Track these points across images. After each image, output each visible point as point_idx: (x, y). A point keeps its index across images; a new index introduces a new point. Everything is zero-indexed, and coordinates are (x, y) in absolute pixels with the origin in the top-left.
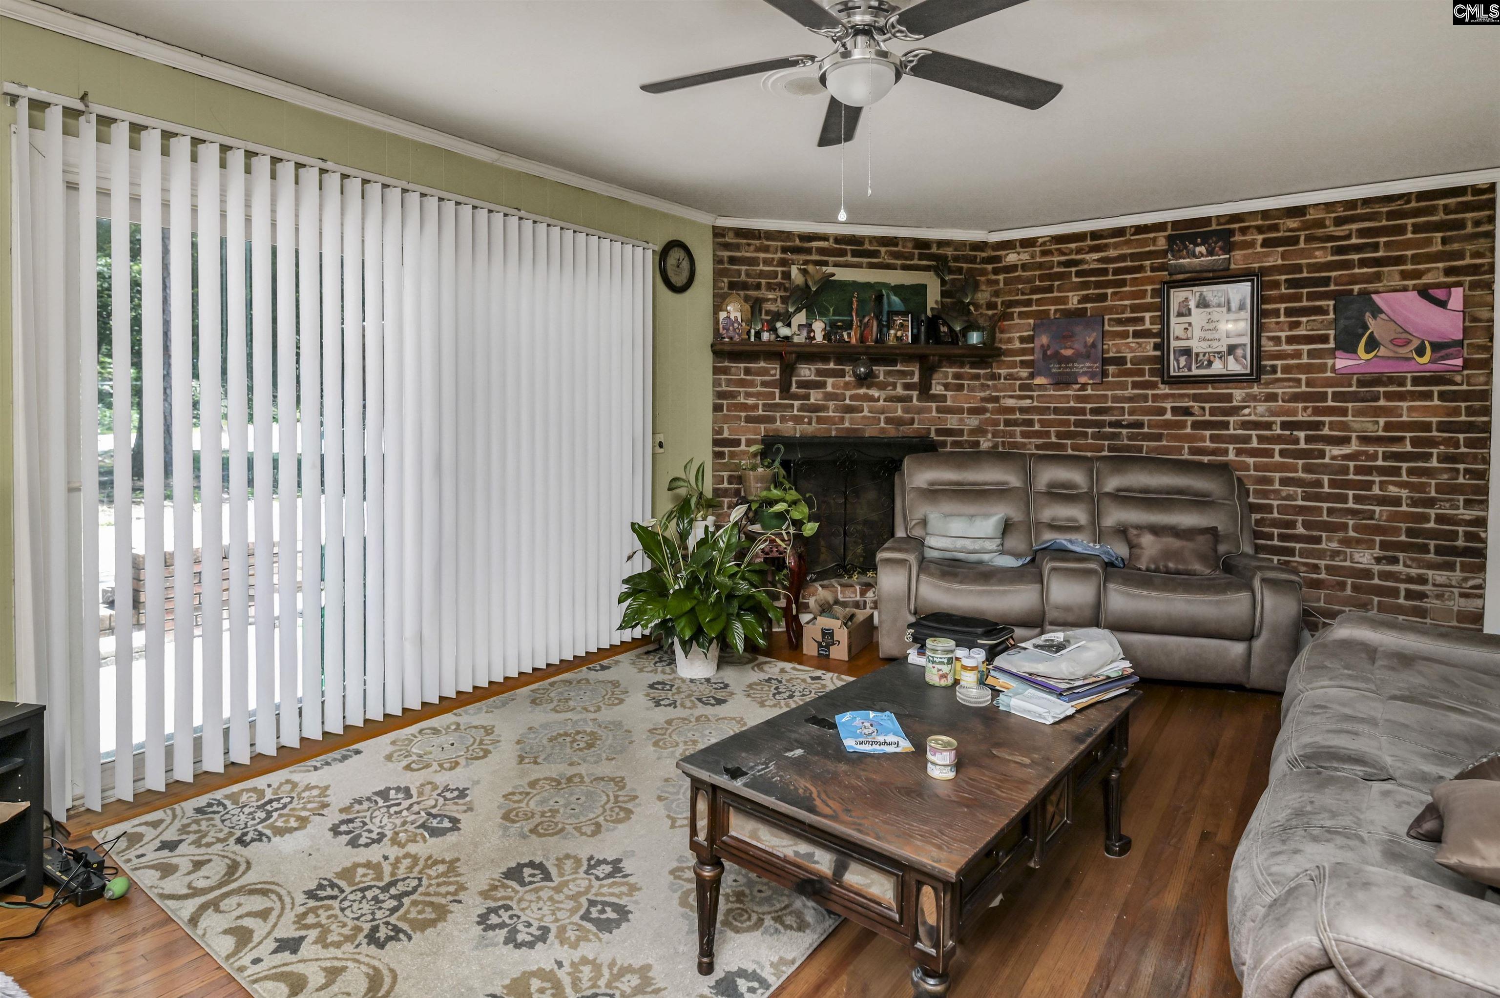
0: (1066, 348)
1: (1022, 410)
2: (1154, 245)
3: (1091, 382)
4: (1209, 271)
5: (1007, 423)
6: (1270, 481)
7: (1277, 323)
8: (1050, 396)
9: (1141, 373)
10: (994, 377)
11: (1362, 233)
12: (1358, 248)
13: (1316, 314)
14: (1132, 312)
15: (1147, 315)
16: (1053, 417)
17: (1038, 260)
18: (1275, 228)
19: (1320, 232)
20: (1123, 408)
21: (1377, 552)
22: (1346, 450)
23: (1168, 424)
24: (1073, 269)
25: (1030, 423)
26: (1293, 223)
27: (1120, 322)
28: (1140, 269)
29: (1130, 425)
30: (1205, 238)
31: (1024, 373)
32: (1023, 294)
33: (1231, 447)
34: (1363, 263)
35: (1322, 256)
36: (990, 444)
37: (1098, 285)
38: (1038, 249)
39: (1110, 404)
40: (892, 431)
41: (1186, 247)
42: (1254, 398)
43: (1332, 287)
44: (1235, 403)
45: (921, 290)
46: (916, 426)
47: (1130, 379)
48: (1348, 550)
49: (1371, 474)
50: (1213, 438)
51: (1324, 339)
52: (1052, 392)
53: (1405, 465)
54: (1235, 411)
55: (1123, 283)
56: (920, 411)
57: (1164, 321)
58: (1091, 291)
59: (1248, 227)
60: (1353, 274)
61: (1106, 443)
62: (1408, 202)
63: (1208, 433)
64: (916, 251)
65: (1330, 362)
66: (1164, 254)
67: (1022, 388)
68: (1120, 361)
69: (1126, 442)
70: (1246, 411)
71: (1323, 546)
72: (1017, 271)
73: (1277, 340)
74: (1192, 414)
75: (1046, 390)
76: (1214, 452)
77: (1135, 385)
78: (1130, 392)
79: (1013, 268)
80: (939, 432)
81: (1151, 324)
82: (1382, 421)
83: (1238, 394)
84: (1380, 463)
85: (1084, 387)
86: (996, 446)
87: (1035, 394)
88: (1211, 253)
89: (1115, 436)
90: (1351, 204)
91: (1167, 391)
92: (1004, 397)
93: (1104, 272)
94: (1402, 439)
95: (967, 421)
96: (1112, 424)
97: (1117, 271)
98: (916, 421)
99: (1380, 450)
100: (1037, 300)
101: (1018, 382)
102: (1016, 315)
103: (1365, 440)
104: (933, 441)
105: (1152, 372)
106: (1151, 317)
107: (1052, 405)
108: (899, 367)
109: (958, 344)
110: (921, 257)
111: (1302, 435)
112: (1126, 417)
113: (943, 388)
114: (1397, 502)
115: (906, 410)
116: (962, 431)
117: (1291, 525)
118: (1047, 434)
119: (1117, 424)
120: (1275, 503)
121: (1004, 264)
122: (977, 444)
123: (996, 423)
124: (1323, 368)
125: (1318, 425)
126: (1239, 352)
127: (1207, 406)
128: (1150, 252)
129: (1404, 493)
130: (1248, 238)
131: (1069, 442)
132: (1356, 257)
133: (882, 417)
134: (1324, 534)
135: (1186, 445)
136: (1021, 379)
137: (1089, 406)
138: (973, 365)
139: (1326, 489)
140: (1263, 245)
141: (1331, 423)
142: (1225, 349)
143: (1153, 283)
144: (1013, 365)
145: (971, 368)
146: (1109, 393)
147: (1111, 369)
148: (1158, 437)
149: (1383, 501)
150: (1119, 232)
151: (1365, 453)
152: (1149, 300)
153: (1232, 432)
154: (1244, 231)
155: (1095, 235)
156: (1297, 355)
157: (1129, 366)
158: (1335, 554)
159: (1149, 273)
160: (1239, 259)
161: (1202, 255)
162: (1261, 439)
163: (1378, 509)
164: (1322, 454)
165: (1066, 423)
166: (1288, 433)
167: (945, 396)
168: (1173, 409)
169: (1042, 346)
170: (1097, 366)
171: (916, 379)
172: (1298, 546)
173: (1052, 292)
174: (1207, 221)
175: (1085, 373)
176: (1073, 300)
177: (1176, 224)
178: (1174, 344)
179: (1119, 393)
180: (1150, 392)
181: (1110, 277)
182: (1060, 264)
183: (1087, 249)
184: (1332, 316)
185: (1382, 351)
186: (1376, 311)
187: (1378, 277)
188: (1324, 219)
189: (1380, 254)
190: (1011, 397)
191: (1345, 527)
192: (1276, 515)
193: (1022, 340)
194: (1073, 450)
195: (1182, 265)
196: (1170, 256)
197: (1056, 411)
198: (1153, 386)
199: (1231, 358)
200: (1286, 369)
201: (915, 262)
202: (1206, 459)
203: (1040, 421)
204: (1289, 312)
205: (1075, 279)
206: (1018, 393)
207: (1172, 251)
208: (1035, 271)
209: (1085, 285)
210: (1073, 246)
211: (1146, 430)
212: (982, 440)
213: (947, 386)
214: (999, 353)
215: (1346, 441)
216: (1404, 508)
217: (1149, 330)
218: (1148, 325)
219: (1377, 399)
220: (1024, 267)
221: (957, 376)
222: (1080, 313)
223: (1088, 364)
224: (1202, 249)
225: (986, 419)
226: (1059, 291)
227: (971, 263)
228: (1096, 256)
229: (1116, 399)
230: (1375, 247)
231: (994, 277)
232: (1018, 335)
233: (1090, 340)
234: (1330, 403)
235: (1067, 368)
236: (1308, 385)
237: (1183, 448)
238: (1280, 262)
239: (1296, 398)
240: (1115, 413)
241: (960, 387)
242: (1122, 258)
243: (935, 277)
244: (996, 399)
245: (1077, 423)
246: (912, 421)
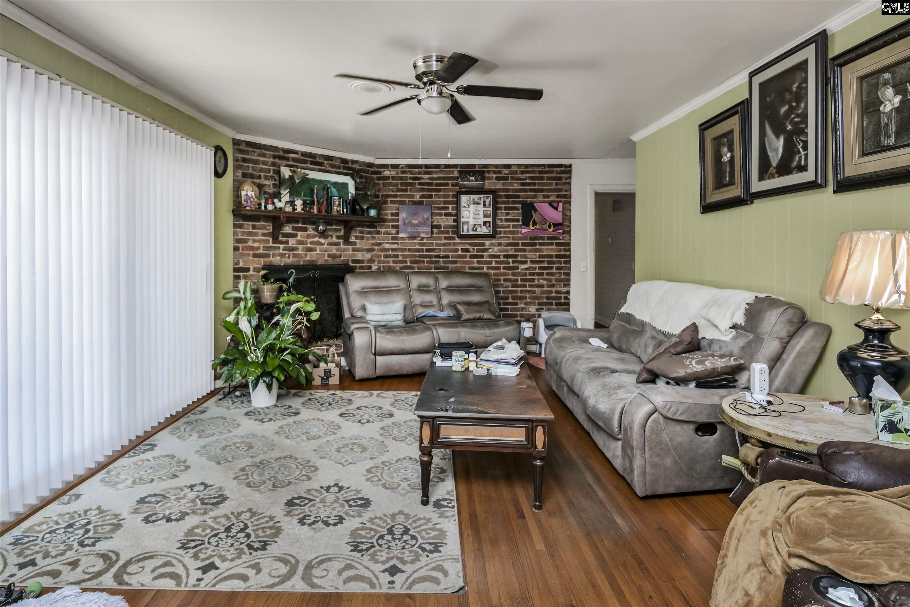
0: (414, 220)
1: (393, 250)
2: (453, 174)
3: (426, 236)
4: (475, 188)
5: (386, 256)
6: (499, 280)
7: (501, 213)
8: (407, 243)
9: (448, 232)
10: (379, 233)
11: (531, 178)
12: (529, 184)
13: (515, 210)
14: (444, 204)
15: (450, 206)
16: (408, 253)
17: (400, 175)
18: (500, 172)
19: (516, 176)
20: (440, 249)
21: (537, 307)
22: (526, 266)
23: (460, 256)
24: (417, 182)
25: (397, 256)
26: (506, 171)
27: (438, 208)
28: (447, 184)
29: (443, 257)
30: (474, 173)
31: (394, 231)
32: (392, 191)
33: (485, 266)
34: (531, 190)
35: (516, 186)
36: (377, 267)
37: (428, 190)
38: (400, 170)
39: (434, 247)
40: (331, 261)
41: (466, 177)
42: (493, 245)
43: (520, 199)
44: (486, 247)
45: (346, 185)
46: (342, 258)
47: (443, 235)
48: (527, 307)
49: (534, 276)
50: (478, 262)
51: (518, 220)
52: (407, 241)
53: (545, 271)
54: (486, 250)
55: (439, 190)
56: (344, 250)
57: (458, 208)
58: (425, 193)
59: (490, 171)
60: (527, 195)
61: (433, 265)
62: (545, 168)
63: (475, 260)
64: (342, 165)
65: (520, 230)
66: (456, 178)
67: (393, 238)
68: (439, 227)
69: (442, 265)
70: (490, 250)
71: (519, 306)
72: (389, 180)
73: (501, 220)
74: (469, 252)
75: (404, 240)
76: (478, 269)
77: (446, 238)
78: (443, 241)
79: (387, 178)
80: (354, 261)
81: (452, 210)
82: (537, 254)
83: (487, 243)
84: (537, 271)
85: (422, 239)
86: (379, 268)
87: (399, 242)
88: (476, 180)
89: (437, 262)
90: (526, 166)
91: (459, 241)
92: (384, 243)
93: (431, 184)
94: (544, 261)
95: (366, 256)
96: (436, 257)
97: (437, 185)
98: (343, 256)
99: (537, 266)
100: (400, 195)
101: (390, 236)
102: (389, 202)
103: (532, 262)
104: (350, 266)
105: (453, 232)
106: (452, 207)
107: (408, 247)
108: (333, 227)
109: (364, 215)
110: (345, 168)
111: (511, 260)
112: (442, 253)
113: (354, 238)
114: (542, 286)
115: (338, 250)
116: (363, 260)
117: (507, 298)
118: (406, 262)
119: (438, 256)
120: (501, 289)
121: (382, 175)
122: (370, 267)
123: (380, 256)
124: (517, 232)
125: (516, 256)
126: (488, 224)
127: (475, 248)
128: (451, 177)
129: (545, 282)
130: (490, 175)
131: (416, 265)
132: (528, 187)
133: (326, 253)
134: (519, 301)
135: (467, 266)
136: (392, 234)
137: (425, 248)
138: (368, 227)
139: (519, 283)
140: (496, 179)
141: (521, 255)
142: (482, 223)
143: (452, 192)
144: (388, 227)
145: (368, 228)
146: (434, 242)
147: (435, 230)
148: (456, 262)
149: (538, 286)
150: (438, 166)
151: (532, 267)
152: (451, 199)
153: (485, 259)
154: (489, 172)
155: (427, 166)
156: (508, 227)
157: (443, 229)
158: (523, 309)
159: (451, 187)
160: (488, 185)
161: (473, 181)
162: (496, 262)
163: (536, 289)
164: (518, 268)
165: (415, 256)
166: (506, 259)
167: (356, 242)
168: (462, 249)
169: (403, 218)
170: (429, 229)
171: (342, 233)
172: (510, 307)
173: (407, 192)
174: (474, 166)
175: (423, 232)
176: (417, 197)
177: (462, 166)
178: (462, 220)
179: (439, 242)
180: (452, 241)
181: (434, 187)
182: (411, 178)
183: (423, 173)
184: (520, 211)
185: (538, 226)
186: (536, 210)
187: (535, 197)
188: (517, 171)
189: (536, 187)
190: (387, 243)
191: (525, 298)
192: (502, 295)
193: (392, 214)
194: (418, 269)
195: (465, 185)
196: (460, 180)
197: (410, 250)
198: (453, 239)
199: (484, 227)
200: (505, 232)
201: (341, 170)
202: (475, 271)
203: (402, 255)
204: (506, 208)
205: (418, 187)
206: (391, 241)
207: (461, 178)
208: (399, 180)
209: (422, 190)
210: (417, 170)
211: (450, 259)
212: (372, 265)
213: (356, 237)
214: (384, 221)
215: (525, 262)
216: (545, 289)
217: (451, 213)
218: (450, 211)
219: (536, 245)
220: (393, 178)
221: (361, 232)
222: (420, 203)
223: (425, 228)
224: (472, 178)
225: (374, 254)
226: (410, 192)
227: (367, 173)
228: (427, 176)
229: (437, 245)
230: (534, 184)
231: (377, 182)
232: (390, 212)
233: (426, 217)
234: (520, 247)
235: (415, 229)
236: (513, 239)
237: (466, 267)
238: (502, 187)
239: (508, 245)
240: (437, 251)
241: (362, 238)
242: (439, 178)
243: (351, 180)
244: (380, 244)
245: (420, 256)
246: (340, 256)
